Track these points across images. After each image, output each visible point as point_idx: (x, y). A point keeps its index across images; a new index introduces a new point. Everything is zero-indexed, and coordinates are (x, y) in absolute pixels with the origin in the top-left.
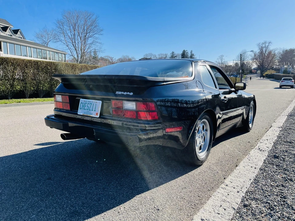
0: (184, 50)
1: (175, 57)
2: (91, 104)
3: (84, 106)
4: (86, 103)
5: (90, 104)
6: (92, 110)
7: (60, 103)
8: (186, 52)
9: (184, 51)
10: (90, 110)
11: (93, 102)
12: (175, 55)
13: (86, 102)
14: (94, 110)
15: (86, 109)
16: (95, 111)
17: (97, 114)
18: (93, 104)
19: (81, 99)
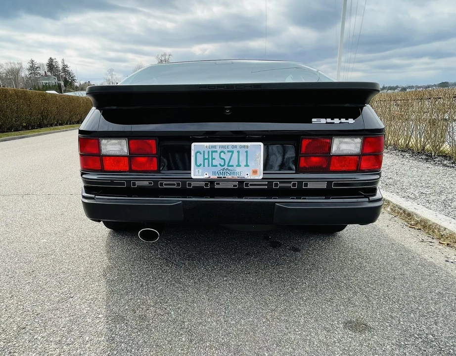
0: (51, 58)
1: (37, 68)
2: (232, 152)
3: (208, 159)
4: (213, 152)
5: (228, 152)
6: (239, 165)
7: (125, 158)
8: (55, 60)
9: (51, 60)
10: (232, 166)
11: (236, 147)
12: (36, 66)
13: (214, 149)
14: (243, 163)
15: (216, 166)
16: (247, 165)
17: (255, 172)
18: (238, 152)
19: (193, 145)
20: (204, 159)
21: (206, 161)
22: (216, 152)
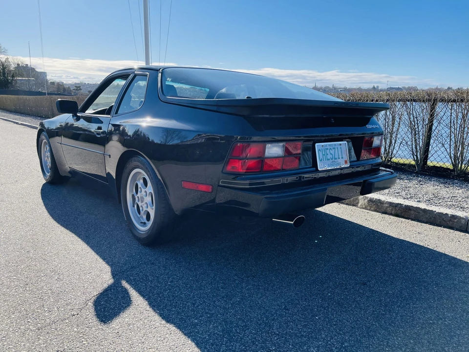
2: (335, 149)
3: (324, 155)
4: (326, 149)
5: (333, 149)
6: (339, 158)
10: (336, 159)
13: (327, 147)
14: (340, 157)
15: (329, 159)
16: (342, 158)
17: (346, 162)
18: (337, 148)
19: (316, 144)
20: (323, 155)
21: (324, 156)
22: (328, 149)
